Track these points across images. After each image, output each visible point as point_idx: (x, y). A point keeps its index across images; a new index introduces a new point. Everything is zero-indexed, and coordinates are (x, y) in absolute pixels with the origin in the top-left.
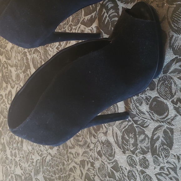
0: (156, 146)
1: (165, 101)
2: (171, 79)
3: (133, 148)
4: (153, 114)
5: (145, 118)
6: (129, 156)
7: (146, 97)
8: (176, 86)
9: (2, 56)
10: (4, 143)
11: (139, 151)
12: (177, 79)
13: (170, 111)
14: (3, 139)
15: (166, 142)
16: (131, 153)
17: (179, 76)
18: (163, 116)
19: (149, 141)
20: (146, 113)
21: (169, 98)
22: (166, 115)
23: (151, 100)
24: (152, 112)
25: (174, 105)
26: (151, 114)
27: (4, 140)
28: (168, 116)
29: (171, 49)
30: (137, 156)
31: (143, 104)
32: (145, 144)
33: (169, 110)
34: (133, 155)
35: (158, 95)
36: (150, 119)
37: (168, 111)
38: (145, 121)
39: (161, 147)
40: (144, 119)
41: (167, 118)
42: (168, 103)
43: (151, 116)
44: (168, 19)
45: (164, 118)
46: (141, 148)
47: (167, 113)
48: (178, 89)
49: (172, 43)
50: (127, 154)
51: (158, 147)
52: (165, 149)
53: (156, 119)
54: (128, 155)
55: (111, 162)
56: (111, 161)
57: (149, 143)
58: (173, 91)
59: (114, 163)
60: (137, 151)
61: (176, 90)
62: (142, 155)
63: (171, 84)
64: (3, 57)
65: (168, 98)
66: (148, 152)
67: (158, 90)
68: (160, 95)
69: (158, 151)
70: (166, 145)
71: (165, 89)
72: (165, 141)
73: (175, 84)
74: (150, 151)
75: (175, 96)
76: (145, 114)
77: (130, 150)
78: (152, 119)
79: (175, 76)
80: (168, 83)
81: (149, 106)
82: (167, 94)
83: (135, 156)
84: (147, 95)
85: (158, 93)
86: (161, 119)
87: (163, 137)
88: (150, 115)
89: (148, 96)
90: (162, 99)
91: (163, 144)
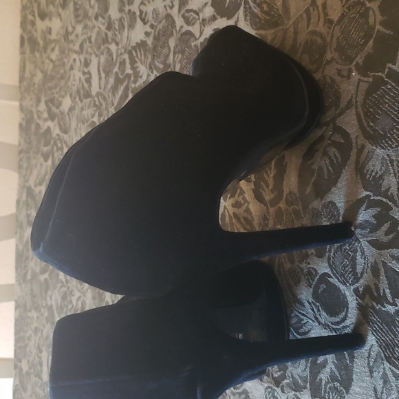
0: (321, 380)
1: (342, 287)
2: (356, 241)
3: (279, 374)
4: (319, 310)
5: (303, 315)
6: (269, 387)
7: (308, 269)
8: (365, 260)
9: (53, 121)
10: (51, 306)
11: (288, 381)
12: (367, 243)
13: (349, 310)
14: (51, 297)
15: (338, 375)
16: (273, 382)
17: (370, 239)
18: (337, 319)
19: (306, 366)
20: (307, 304)
21: (350, 282)
22: (341, 316)
23: (316, 279)
24: (318, 304)
25: (358, 299)
26: (315, 309)
27: (51, 299)
28: (346, 322)
29: (359, 177)
30: (283, 391)
31: (301, 283)
32: (299, 370)
33: (348, 308)
34: (276, 388)
35: (328, 271)
36: (313, 319)
37: (347, 311)
38: (303, 320)
39: (329, 382)
40: (302, 317)
41: (343, 324)
42: (347, 293)
43: (314, 312)
44: (356, 107)
45: (338, 323)
46: (293, 377)
47: (344, 314)
48: (368, 266)
49: (361, 161)
50: (265, 383)
51: (324, 382)
52: (336, 388)
53: (323, 322)
54: (266, 385)
55: (238, 393)
56: (238, 391)
57: (308, 370)
58: (359, 269)
59: (243, 396)
60: (285, 381)
61: (364, 267)
62: (293, 393)
63: (355, 251)
64: (55, 125)
65: (348, 282)
66: (305, 388)
67: (329, 259)
68: (332, 272)
69: (323, 390)
70: (338, 381)
71: (344, 261)
72: (337, 373)
73: (363, 253)
74: (308, 386)
75: (362, 281)
76: (304, 306)
77: (272, 375)
78: (317, 319)
79: (364, 236)
80: (351, 249)
81: (312, 289)
82: (346, 273)
83: (279, 390)
84: (310, 266)
85: (330, 266)
86: (332, 323)
87: (333, 362)
88: (313, 310)
89: (312, 268)
90: (337, 280)
91: (333, 378)
